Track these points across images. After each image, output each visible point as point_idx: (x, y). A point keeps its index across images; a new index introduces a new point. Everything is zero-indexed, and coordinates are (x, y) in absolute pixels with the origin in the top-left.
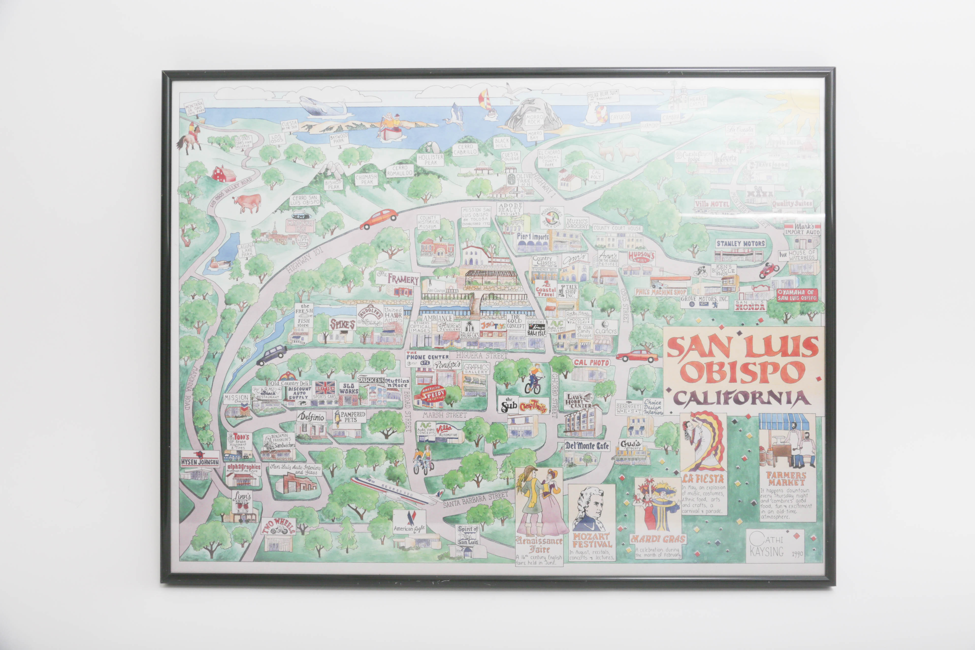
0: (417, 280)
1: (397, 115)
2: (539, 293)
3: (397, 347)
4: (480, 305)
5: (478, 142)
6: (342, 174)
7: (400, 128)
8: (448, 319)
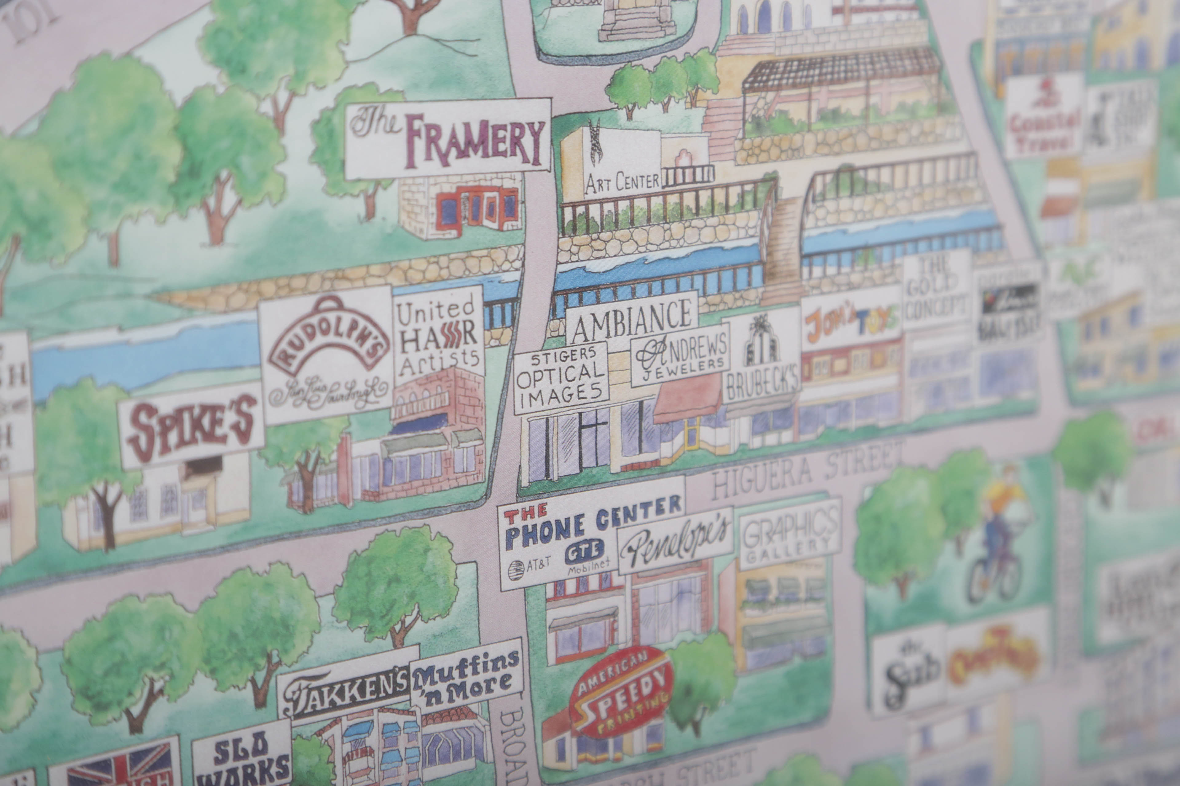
0: (536, 135)
2: (1020, 141)
3: (459, 495)
4: (802, 228)
8: (676, 316)
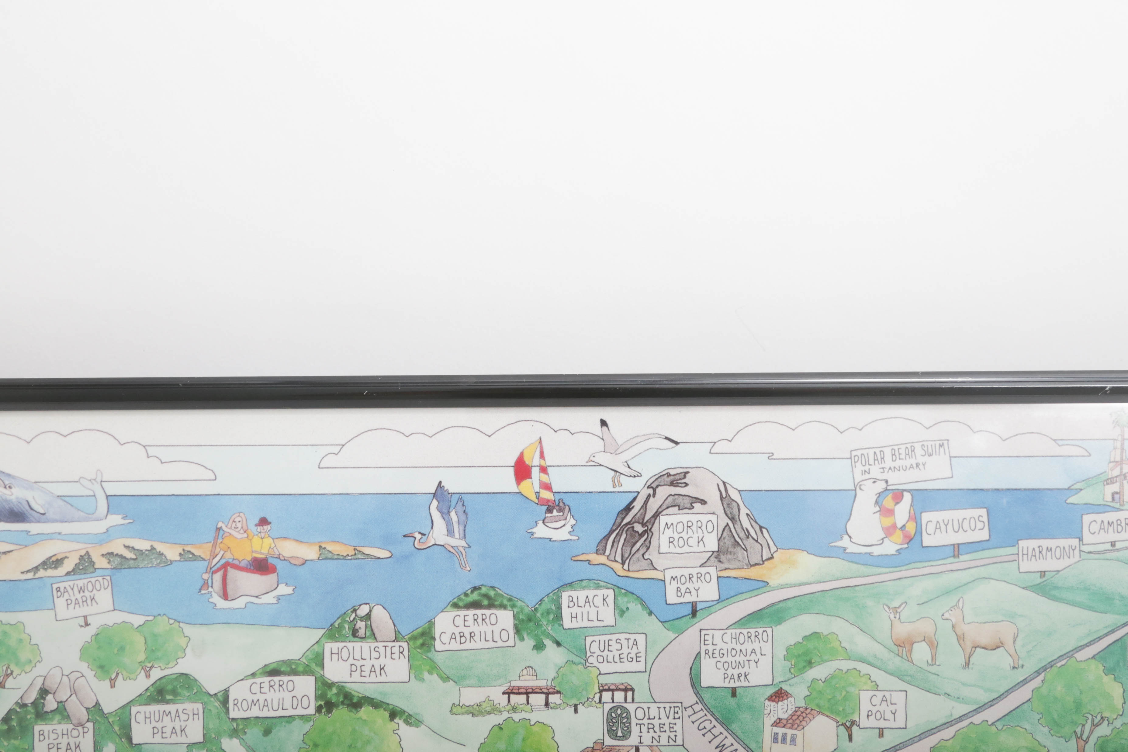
1: (263, 522)
5: (513, 606)
6: (90, 704)
7: (271, 561)
